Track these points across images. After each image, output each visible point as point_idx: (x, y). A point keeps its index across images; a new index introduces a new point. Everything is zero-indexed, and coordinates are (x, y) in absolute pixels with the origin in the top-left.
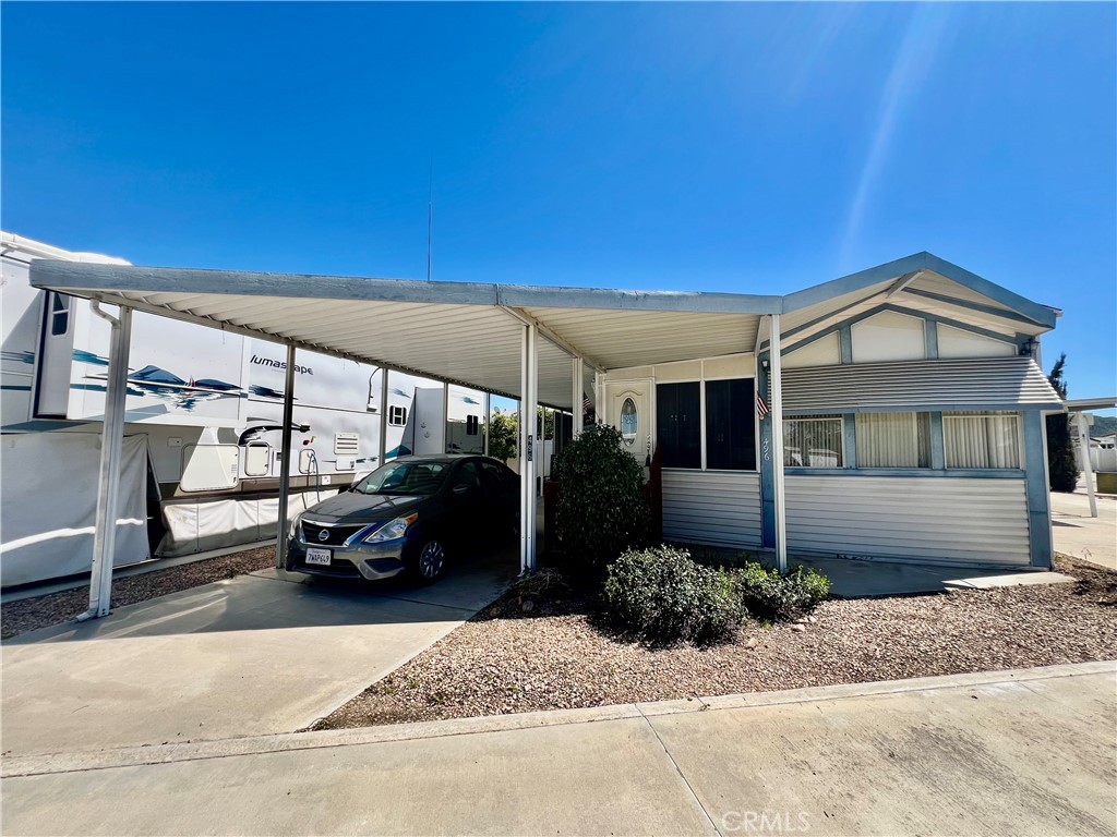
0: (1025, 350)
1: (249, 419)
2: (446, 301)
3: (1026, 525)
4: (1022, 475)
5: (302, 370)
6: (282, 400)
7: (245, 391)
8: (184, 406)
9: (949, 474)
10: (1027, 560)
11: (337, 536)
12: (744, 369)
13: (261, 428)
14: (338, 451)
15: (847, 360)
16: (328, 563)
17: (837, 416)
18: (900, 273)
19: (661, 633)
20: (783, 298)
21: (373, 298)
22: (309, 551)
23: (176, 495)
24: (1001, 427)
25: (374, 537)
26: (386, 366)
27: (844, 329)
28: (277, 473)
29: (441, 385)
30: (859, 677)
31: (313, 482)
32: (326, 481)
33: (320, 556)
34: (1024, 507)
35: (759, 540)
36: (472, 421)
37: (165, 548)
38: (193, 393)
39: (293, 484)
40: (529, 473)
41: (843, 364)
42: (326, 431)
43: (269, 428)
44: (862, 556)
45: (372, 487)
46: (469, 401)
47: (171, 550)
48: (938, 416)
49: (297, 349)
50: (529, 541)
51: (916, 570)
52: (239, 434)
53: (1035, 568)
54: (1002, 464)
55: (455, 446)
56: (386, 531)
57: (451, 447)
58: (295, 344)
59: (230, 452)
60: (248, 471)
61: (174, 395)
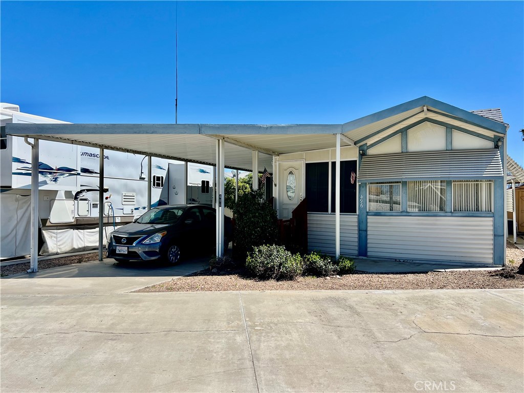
0: (496, 145)
1: (81, 186)
3: (492, 242)
4: (492, 215)
6: (99, 175)
7: (79, 172)
8: (54, 181)
9: (454, 215)
10: (491, 261)
11: (130, 241)
12: (352, 155)
13: (84, 190)
14: (124, 203)
15: (404, 150)
16: (126, 253)
17: (397, 182)
20: (342, 126)
21: (143, 133)
22: (118, 248)
23: (47, 225)
24: (484, 187)
25: (147, 241)
26: (150, 155)
27: (404, 132)
28: (97, 215)
29: (183, 163)
31: (111, 221)
32: (118, 220)
33: (122, 250)
34: (492, 233)
35: (356, 252)
36: (205, 184)
37: (44, 252)
38: (57, 174)
39: (105, 221)
40: (221, 213)
41: (402, 152)
42: (117, 192)
43: (88, 190)
44: (408, 260)
45: (147, 219)
46: (203, 171)
47: (46, 252)
48: (449, 183)
49: (104, 150)
50: (220, 245)
52: (74, 194)
53: (495, 265)
54: (484, 210)
55: (194, 200)
56: (152, 239)
57: (190, 199)
58: (104, 147)
59: (70, 203)
60: (80, 214)
61: (49, 176)
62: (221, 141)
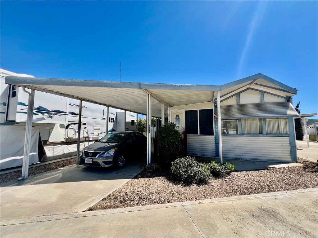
0: (288, 100)
1: (69, 121)
2: (125, 87)
3: (290, 150)
4: (288, 136)
5: (84, 107)
6: (78, 116)
7: (68, 113)
8: (50, 118)
9: (268, 135)
10: (290, 160)
11: (94, 155)
12: (210, 106)
13: (72, 124)
14: (94, 130)
15: (238, 104)
16: (92, 163)
17: (236, 119)
18: (253, 79)
19: (187, 182)
20: (221, 86)
21: (104, 87)
22: (86, 159)
23: (47, 143)
24: (282, 122)
25: (105, 155)
26: (108, 106)
27: (238, 95)
28: (77, 137)
29: (124, 111)
30: (244, 194)
31: (87, 139)
32: (91, 139)
33: (89, 160)
34: (289, 145)
35: (215, 155)
36: (133, 121)
37: (44, 159)
38: (53, 114)
39: (81, 140)
40: (149, 136)
41: (238, 105)
42: (91, 125)
43: (74, 124)
44: (244, 159)
45: (104, 141)
46: (132, 116)
47: (46, 159)
48: (264, 119)
49: (82, 101)
50: (149, 156)
51: (259, 163)
52: (66, 126)
53: (293, 162)
54: (283, 133)
55: (128, 129)
56: (108, 153)
57: (127, 129)
58: (82, 100)
59: (63, 131)
60: (69, 136)
61: (47, 115)
62: (150, 95)
